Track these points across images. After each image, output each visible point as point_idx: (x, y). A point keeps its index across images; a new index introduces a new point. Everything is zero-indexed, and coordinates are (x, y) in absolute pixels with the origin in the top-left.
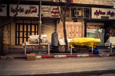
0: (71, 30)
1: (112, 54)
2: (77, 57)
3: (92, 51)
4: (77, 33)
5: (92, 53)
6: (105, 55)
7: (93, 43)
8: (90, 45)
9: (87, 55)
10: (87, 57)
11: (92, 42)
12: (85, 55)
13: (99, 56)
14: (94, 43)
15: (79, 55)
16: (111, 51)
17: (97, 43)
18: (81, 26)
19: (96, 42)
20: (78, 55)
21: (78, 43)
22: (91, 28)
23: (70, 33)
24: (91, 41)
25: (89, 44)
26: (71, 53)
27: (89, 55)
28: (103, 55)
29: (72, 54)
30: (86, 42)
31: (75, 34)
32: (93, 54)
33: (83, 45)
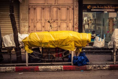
0: (50, 16)
1: (116, 65)
2: (37, 70)
3: (72, 60)
4: (64, 21)
5: (72, 63)
6: (99, 67)
7: (73, 43)
8: (66, 45)
9: (59, 67)
10: (58, 71)
11: (71, 41)
12: (54, 67)
13: (86, 70)
14: (76, 42)
15: (43, 67)
16: (115, 59)
17: (83, 41)
18: (72, 7)
19: (79, 41)
20: (40, 67)
21: (41, 43)
22: (95, 10)
23: (49, 22)
24: (68, 38)
25: (64, 44)
26: (27, 64)
27: (64, 68)
28: (95, 67)
29: (29, 65)
30: (57, 41)
31: (59, 24)
32: (74, 65)
33: (51, 46)
